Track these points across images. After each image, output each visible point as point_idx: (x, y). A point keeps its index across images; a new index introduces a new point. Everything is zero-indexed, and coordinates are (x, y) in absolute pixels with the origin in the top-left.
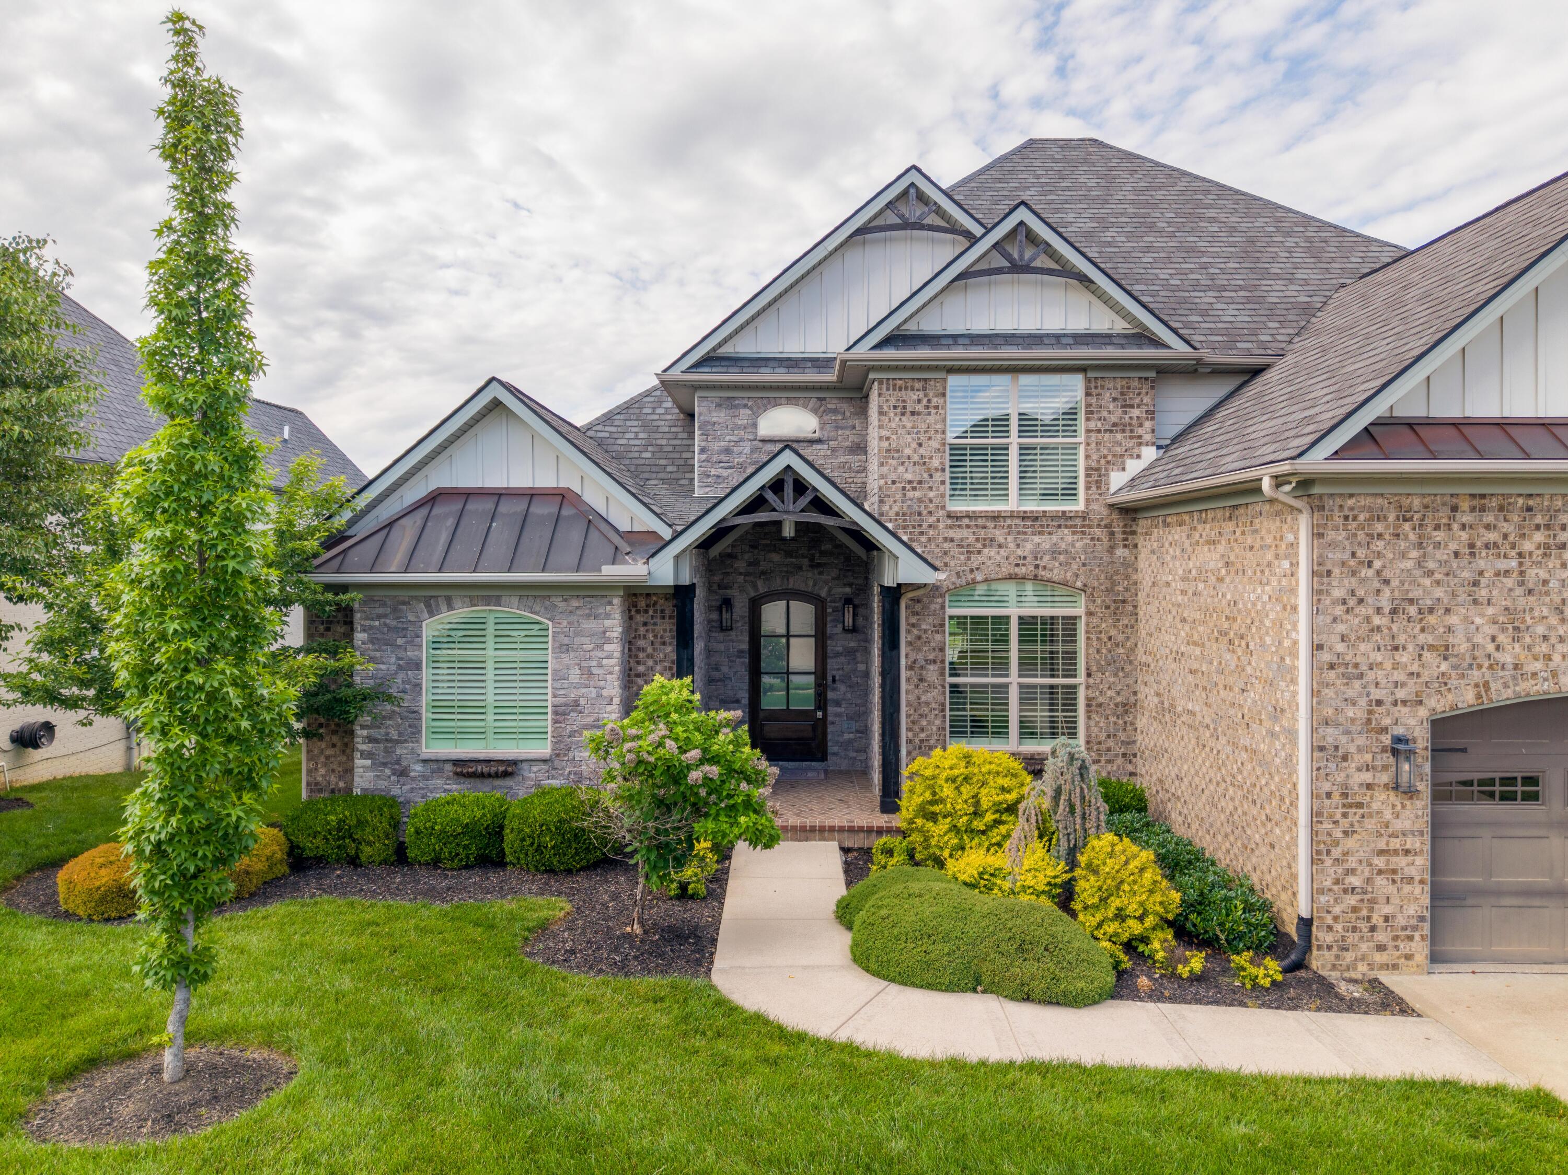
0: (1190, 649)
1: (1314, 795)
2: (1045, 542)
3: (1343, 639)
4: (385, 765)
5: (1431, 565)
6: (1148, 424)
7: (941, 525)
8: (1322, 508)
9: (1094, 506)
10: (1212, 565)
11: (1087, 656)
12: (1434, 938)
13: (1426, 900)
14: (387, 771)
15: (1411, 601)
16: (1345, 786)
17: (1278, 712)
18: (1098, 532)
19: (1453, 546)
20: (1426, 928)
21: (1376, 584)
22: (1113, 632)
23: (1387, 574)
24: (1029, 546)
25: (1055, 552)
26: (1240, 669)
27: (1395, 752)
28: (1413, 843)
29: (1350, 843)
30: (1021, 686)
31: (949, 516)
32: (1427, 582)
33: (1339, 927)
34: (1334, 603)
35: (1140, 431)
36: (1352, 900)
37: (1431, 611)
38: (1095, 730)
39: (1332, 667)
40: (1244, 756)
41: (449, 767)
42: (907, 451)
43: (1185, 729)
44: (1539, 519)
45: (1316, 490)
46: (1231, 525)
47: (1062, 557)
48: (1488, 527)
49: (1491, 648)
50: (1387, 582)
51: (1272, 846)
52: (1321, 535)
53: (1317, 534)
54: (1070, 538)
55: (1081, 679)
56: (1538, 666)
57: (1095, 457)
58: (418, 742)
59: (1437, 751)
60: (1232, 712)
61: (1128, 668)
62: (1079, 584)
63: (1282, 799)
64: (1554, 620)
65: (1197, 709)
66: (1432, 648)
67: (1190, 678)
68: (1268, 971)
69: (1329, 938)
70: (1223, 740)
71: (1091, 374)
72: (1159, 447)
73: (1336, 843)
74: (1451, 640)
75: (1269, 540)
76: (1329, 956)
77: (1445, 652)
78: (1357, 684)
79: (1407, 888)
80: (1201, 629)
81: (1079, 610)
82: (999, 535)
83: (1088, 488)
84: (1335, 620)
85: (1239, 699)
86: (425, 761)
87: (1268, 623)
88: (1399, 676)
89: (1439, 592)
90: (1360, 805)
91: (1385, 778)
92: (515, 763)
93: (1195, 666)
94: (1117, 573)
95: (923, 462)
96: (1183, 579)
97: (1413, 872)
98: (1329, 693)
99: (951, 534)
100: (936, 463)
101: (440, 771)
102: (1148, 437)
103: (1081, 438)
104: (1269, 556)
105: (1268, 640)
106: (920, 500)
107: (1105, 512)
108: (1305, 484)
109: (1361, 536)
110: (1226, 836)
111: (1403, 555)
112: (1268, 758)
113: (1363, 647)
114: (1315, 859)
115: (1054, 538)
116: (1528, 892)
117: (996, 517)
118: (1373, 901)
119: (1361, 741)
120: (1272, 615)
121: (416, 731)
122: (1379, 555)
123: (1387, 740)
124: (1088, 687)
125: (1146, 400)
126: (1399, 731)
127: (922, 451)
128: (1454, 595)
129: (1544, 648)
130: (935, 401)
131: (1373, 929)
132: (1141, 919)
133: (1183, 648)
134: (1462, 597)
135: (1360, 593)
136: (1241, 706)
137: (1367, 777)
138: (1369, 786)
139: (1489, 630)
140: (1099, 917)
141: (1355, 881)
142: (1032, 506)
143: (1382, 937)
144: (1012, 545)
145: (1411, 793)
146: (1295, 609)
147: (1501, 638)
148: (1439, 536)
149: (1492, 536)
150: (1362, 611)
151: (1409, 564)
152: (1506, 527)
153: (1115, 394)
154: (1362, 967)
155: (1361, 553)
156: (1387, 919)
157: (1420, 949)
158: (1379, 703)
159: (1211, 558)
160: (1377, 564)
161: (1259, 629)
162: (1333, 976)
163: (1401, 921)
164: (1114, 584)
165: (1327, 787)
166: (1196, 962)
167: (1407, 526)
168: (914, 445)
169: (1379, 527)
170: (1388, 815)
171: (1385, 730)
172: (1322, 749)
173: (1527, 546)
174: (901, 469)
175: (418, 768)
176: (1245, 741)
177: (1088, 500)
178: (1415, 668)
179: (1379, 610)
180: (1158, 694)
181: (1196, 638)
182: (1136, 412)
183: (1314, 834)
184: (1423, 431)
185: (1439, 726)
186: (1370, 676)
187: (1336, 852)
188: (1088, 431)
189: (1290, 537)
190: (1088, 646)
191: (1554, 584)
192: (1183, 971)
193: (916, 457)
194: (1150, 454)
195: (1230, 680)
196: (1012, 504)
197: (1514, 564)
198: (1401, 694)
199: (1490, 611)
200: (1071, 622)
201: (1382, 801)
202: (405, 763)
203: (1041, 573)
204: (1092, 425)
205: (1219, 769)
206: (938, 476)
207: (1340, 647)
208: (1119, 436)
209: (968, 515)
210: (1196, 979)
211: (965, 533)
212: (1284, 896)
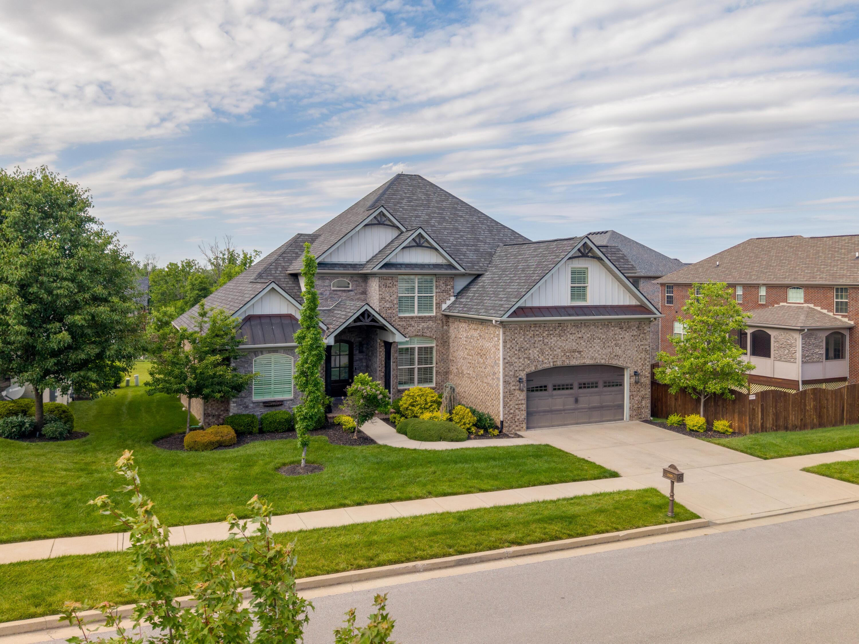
0: (468, 357)
1: (504, 392)
2: (425, 325)
3: (509, 356)
4: (240, 405)
5: (526, 339)
6: (452, 290)
7: (397, 321)
8: (505, 327)
9: (438, 314)
10: (475, 335)
11: (436, 358)
12: (527, 423)
13: (526, 415)
14: (241, 407)
15: (522, 348)
16: (510, 390)
17: (495, 374)
18: (439, 322)
19: (530, 335)
20: (526, 420)
21: (516, 344)
22: (443, 351)
23: (518, 342)
24: (421, 326)
25: (428, 328)
26: (484, 363)
27: (519, 382)
28: (523, 402)
29: (511, 403)
30: (418, 368)
31: (399, 318)
32: (525, 343)
33: (509, 422)
34: (508, 348)
35: (450, 292)
36: (511, 416)
37: (526, 350)
38: (438, 380)
39: (507, 363)
40: (485, 384)
41: (261, 404)
42: (387, 298)
43: (467, 379)
44: (546, 329)
45: (504, 324)
46: (481, 326)
47: (430, 329)
48: (537, 331)
49: (537, 357)
50: (518, 344)
51: (493, 406)
52: (505, 333)
53: (504, 333)
54: (432, 324)
55: (434, 365)
56: (546, 361)
57: (438, 300)
58: (252, 397)
59: (528, 381)
60: (482, 374)
61: (447, 361)
62: (434, 337)
63: (496, 394)
64: (549, 351)
65: (471, 373)
66: (526, 358)
67: (468, 364)
68: (496, 432)
69: (507, 425)
70: (479, 381)
71: (437, 276)
72: (454, 296)
73: (508, 403)
74: (530, 356)
75: (492, 332)
76: (507, 429)
77: (529, 358)
78: (512, 367)
79: (522, 412)
80: (472, 352)
81: (434, 345)
82: (413, 323)
83: (436, 309)
84: (508, 352)
85: (484, 370)
86: (254, 403)
87: (492, 352)
88: (520, 364)
89: (528, 346)
90: (513, 394)
91: (517, 388)
92: (282, 401)
93: (470, 361)
94: (444, 333)
95: (391, 302)
96: (466, 337)
97: (523, 408)
98: (507, 369)
99: (400, 323)
100: (395, 302)
101: (259, 405)
102: (452, 294)
103: (434, 294)
104: (492, 336)
105: (492, 356)
106: (391, 313)
107: (441, 316)
108: (501, 322)
109: (513, 333)
110: (480, 405)
111: (521, 338)
112: (492, 385)
113: (513, 358)
114: (504, 407)
115: (428, 324)
116: (545, 411)
117: (412, 318)
118: (515, 416)
119: (513, 379)
120: (493, 350)
121: (251, 393)
122: (516, 338)
123: (518, 379)
124: (436, 367)
125: (452, 283)
126: (520, 377)
127: (391, 298)
128: (530, 346)
129: (547, 357)
130: (395, 283)
131: (515, 422)
132: (469, 424)
133: (466, 356)
134: (532, 346)
135: (513, 346)
136: (484, 372)
137: (514, 388)
138: (514, 390)
139: (537, 353)
140: (459, 425)
141: (512, 411)
142: (421, 315)
143: (517, 424)
144: (416, 326)
145: (522, 391)
146: (499, 349)
147: (540, 355)
148: (528, 333)
149: (538, 333)
150: (513, 350)
151: (522, 339)
152: (540, 331)
153: (444, 282)
154: (513, 431)
155: (513, 337)
156: (518, 419)
157: (524, 426)
158: (516, 371)
159: (476, 334)
160: (516, 340)
161: (489, 353)
162: (508, 433)
163: (521, 420)
164: (443, 337)
165: (506, 390)
166: (482, 432)
167: (521, 331)
168: (389, 297)
169: (516, 331)
170: (518, 396)
171: (517, 377)
172: (505, 382)
173: (544, 335)
174: (385, 304)
175: (252, 405)
176: (486, 381)
177: (436, 312)
178: (523, 363)
179: (516, 350)
180: (457, 369)
181: (470, 354)
182: (449, 287)
183: (504, 401)
184: (524, 310)
185: (528, 375)
186: (515, 365)
187: (508, 405)
188: (436, 292)
189: (497, 333)
190: (437, 355)
191: (549, 343)
192: (480, 434)
193: (390, 300)
194: (453, 299)
195: (481, 366)
196: (416, 314)
197: (542, 339)
198: (521, 369)
199: (537, 349)
200: (431, 348)
201: (517, 393)
202: (247, 404)
203: (424, 334)
204: (437, 290)
205: (478, 388)
206: (396, 306)
207: (509, 359)
208: (445, 294)
209: (405, 317)
210: (482, 435)
211: (403, 323)
212: (496, 417)
